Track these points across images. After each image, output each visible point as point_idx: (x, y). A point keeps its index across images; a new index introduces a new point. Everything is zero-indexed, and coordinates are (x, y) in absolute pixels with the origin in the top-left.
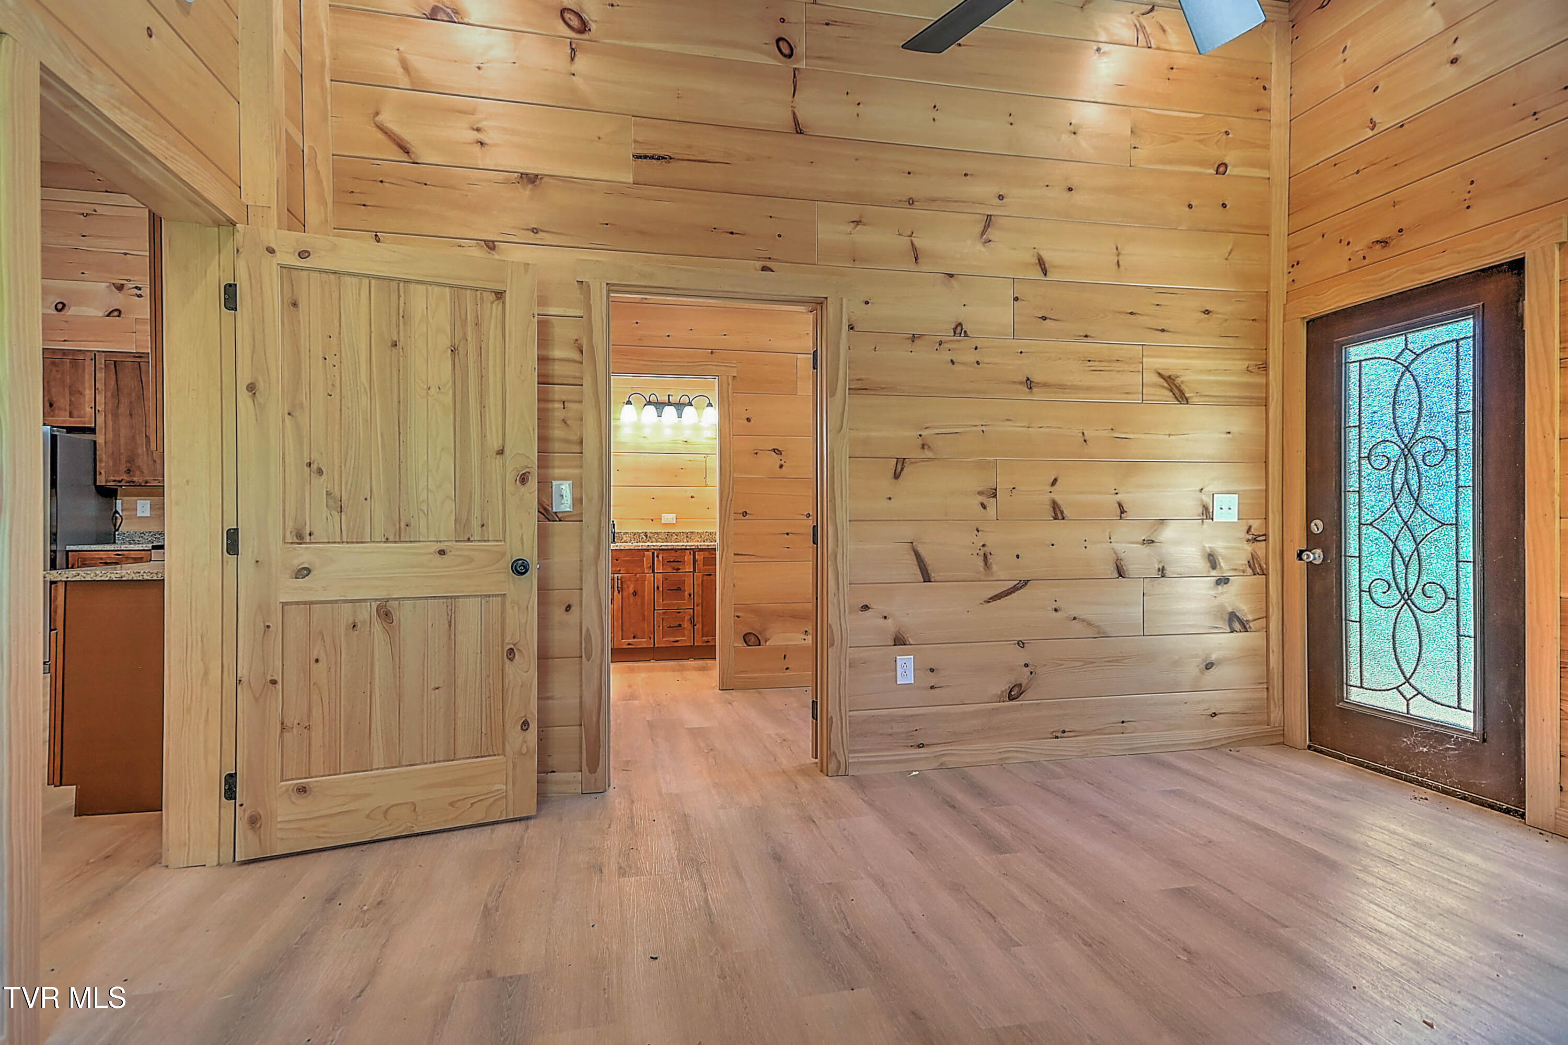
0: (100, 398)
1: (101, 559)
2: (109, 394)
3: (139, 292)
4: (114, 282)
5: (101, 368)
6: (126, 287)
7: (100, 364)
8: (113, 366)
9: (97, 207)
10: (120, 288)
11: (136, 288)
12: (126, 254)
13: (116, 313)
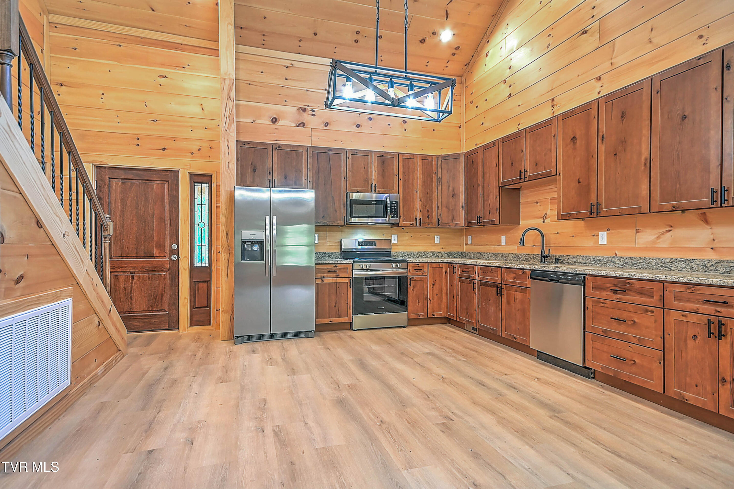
0: (310, 174)
1: (328, 268)
2: (314, 172)
3: (313, 113)
4: (301, 107)
5: (310, 157)
6: (307, 110)
7: (310, 154)
8: (316, 155)
9: (293, 62)
10: (304, 110)
11: (312, 110)
12: (307, 90)
13: (302, 125)
